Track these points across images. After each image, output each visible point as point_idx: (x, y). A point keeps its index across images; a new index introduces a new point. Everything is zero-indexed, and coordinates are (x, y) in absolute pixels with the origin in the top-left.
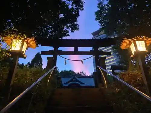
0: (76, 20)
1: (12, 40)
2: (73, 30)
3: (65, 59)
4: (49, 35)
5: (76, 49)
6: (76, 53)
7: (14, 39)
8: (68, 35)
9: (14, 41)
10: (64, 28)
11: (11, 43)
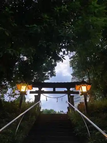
0: (54, 69)
1: (21, 86)
2: (51, 76)
3: (47, 96)
4: (35, 79)
5: (54, 90)
6: (54, 92)
7: (22, 85)
8: (49, 79)
9: (22, 86)
10: (45, 74)
11: (21, 87)
